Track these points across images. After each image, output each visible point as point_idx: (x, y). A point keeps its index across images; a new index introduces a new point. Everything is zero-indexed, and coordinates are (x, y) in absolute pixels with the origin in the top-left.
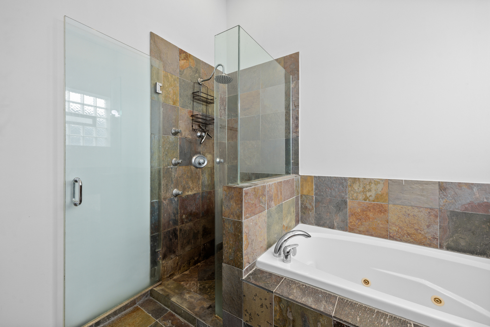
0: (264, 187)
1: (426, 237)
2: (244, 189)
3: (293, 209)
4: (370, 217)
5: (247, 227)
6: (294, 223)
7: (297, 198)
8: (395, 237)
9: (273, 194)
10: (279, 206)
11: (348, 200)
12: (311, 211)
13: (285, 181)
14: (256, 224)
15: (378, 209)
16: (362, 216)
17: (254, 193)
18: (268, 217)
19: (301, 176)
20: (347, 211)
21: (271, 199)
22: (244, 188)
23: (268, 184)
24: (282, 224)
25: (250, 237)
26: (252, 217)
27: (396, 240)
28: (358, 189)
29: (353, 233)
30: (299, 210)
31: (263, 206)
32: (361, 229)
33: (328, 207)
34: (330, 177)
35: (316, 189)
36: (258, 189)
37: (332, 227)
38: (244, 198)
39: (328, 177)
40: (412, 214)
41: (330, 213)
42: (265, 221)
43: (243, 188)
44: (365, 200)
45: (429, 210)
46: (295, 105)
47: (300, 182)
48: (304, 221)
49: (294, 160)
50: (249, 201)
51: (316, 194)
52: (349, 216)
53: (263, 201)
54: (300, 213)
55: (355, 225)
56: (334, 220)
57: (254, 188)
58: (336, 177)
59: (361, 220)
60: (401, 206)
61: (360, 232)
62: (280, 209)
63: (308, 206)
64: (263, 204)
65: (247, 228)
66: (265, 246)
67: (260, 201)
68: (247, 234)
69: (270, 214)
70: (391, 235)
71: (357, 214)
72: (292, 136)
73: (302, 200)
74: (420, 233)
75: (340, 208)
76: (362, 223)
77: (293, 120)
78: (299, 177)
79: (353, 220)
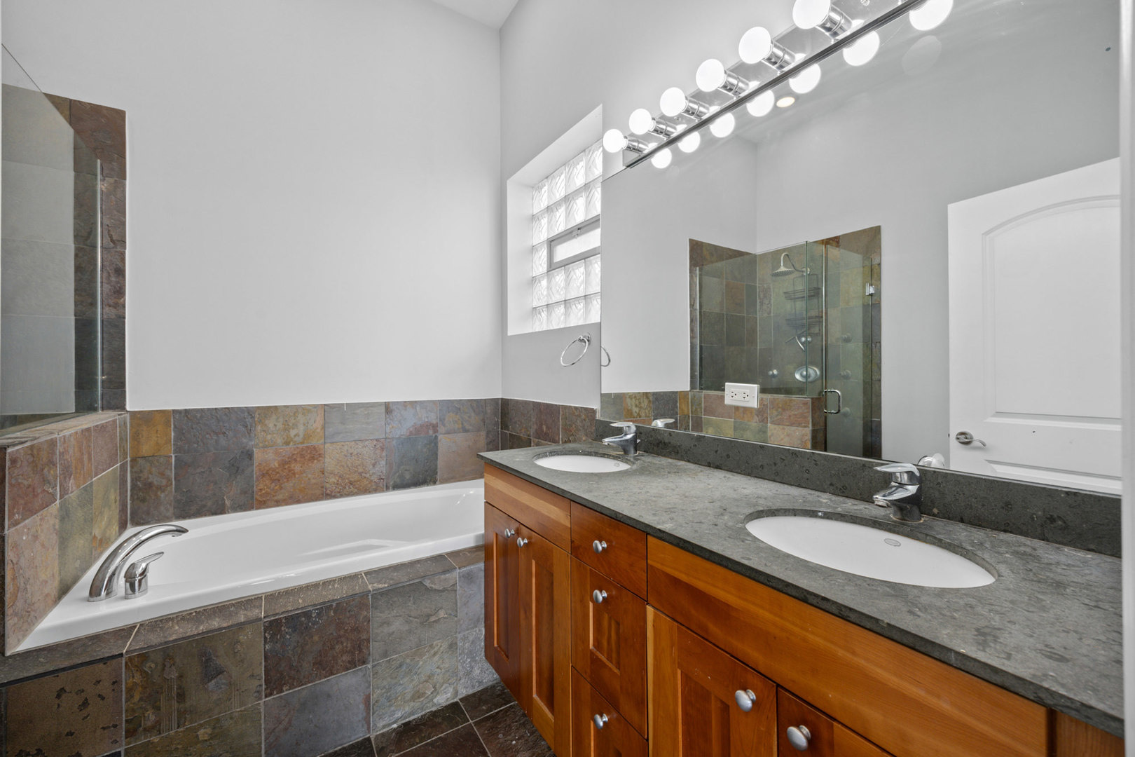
0: (53, 443)
1: (372, 481)
2: (9, 450)
3: (114, 495)
4: (296, 472)
5: (16, 546)
6: (117, 528)
7: (123, 467)
8: (333, 494)
9: (72, 459)
10: (85, 489)
11: (254, 450)
12: (163, 491)
13: (97, 426)
14: (36, 537)
15: (309, 456)
16: (281, 473)
17: (32, 459)
18: (62, 519)
19: (133, 414)
20: (253, 471)
21: (67, 473)
22: (8, 447)
23: (62, 434)
24: (91, 534)
25: (21, 571)
26: (27, 521)
27: (335, 497)
28: (275, 425)
29: (264, 508)
30: (127, 496)
31: (50, 490)
32: (280, 497)
33: (211, 471)
34: (216, 409)
35: (177, 439)
36: (39, 450)
37: (219, 510)
38: (9, 473)
39: (208, 409)
40: (355, 453)
41: (216, 483)
42: (55, 529)
43: (5, 449)
44: (287, 443)
45: (375, 442)
46: (111, 237)
47: (128, 427)
48: (143, 519)
49: (108, 374)
50: (20, 481)
51: (178, 450)
52: (257, 478)
53: (51, 478)
54: (129, 502)
55: (267, 493)
56: (224, 496)
57: (32, 447)
58: (228, 408)
59: (279, 480)
60: (342, 443)
61: (278, 503)
62: (87, 497)
63: (156, 480)
64: (52, 486)
65: (15, 550)
66: (54, 593)
67: (43, 478)
68: (16, 566)
69: (66, 510)
70: (328, 492)
71: (273, 471)
72: (102, 314)
73: (135, 469)
74: (365, 477)
75: (238, 468)
76: (283, 485)
77: (105, 274)
78: (128, 416)
79: (266, 485)
